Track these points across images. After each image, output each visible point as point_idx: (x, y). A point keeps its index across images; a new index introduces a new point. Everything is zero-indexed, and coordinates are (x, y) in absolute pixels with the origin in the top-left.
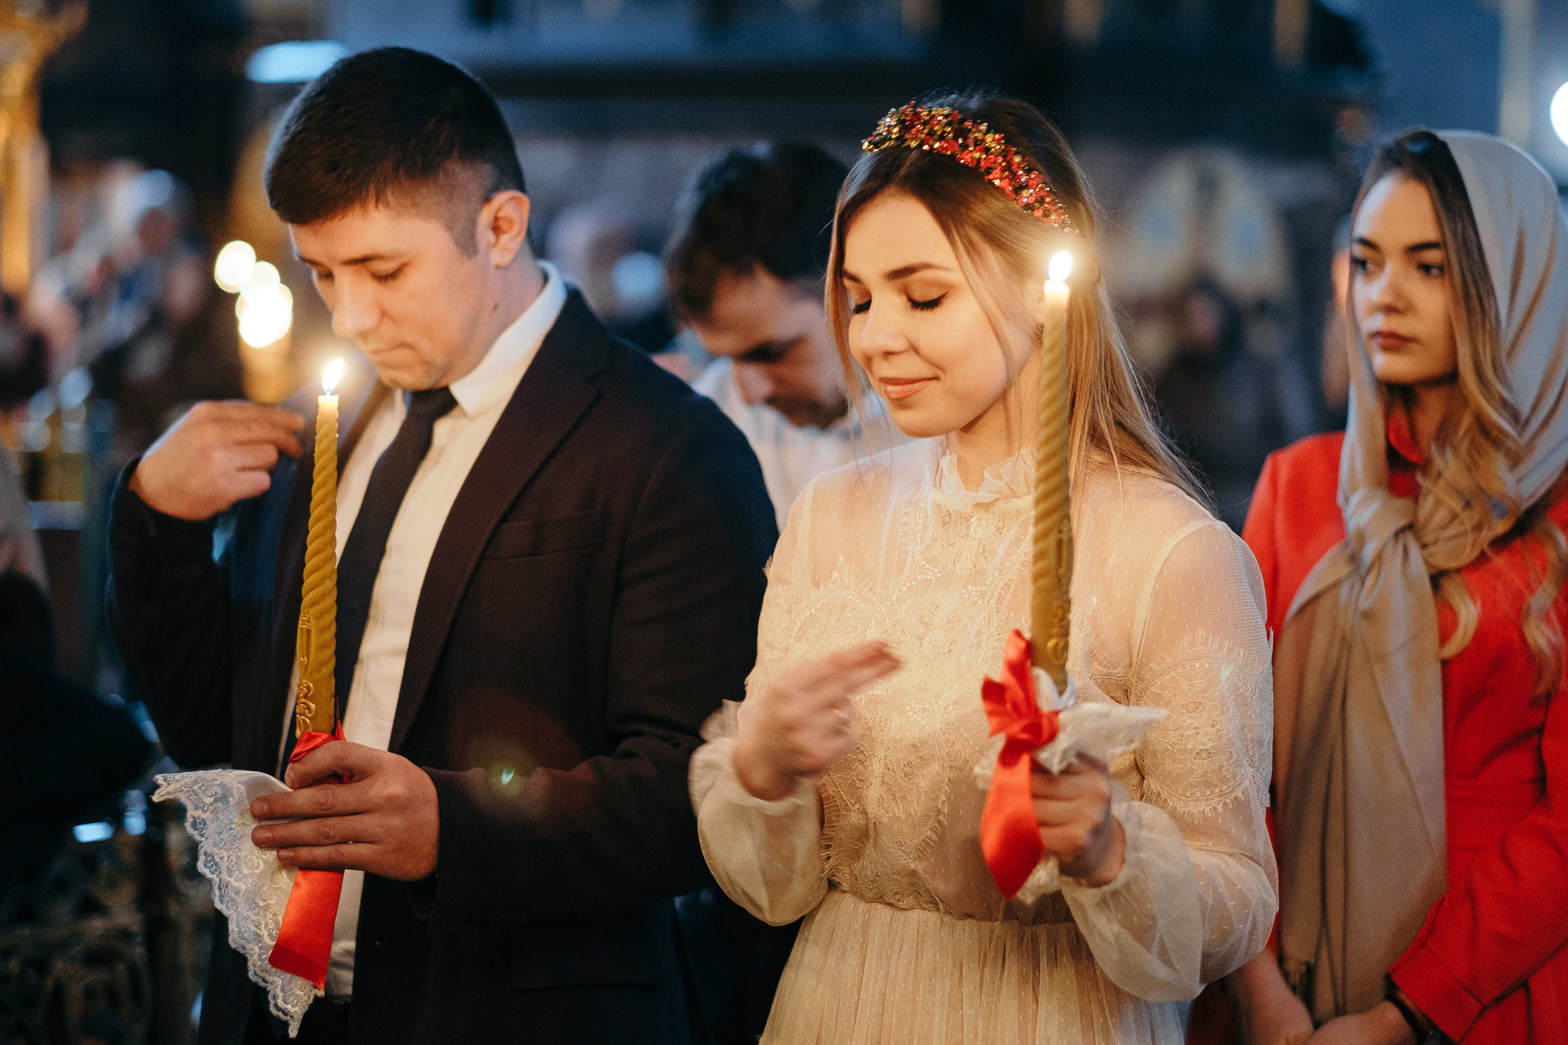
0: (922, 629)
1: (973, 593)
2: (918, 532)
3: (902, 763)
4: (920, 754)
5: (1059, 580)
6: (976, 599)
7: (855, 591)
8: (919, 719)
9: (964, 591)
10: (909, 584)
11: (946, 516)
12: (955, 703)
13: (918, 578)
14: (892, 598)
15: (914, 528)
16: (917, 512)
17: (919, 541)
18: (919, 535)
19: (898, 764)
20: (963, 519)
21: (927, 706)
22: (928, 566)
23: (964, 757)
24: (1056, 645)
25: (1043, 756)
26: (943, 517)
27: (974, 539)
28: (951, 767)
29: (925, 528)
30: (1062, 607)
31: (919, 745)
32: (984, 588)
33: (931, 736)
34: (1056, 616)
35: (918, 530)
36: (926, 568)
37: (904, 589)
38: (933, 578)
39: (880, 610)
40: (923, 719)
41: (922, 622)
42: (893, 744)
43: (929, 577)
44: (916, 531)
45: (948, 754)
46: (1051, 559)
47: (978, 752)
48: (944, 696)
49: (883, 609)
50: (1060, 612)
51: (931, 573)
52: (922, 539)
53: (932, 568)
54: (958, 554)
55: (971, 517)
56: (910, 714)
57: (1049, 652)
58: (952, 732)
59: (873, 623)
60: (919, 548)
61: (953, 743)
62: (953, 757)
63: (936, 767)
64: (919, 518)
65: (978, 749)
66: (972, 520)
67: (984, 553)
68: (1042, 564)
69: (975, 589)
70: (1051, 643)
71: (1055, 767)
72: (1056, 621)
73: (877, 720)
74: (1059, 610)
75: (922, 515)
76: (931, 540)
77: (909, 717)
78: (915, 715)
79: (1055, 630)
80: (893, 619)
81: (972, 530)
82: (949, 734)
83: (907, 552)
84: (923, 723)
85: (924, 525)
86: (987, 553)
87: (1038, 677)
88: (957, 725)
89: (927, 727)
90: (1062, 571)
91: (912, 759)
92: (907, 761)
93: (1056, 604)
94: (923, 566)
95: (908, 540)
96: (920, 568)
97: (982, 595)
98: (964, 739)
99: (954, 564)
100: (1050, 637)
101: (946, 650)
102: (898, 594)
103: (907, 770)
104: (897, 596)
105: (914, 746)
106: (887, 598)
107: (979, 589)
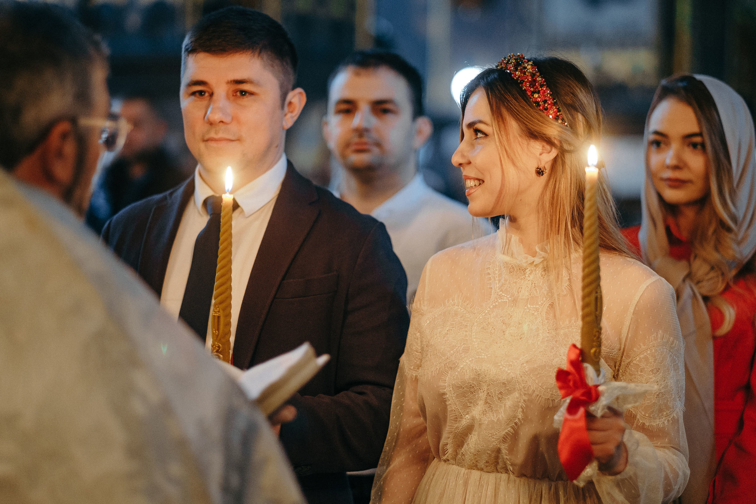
0: (504, 327)
1: (531, 309)
2: (496, 278)
3: (497, 393)
4: (507, 388)
5: (596, 317)
6: (533, 312)
7: (462, 307)
8: (506, 370)
9: (526, 308)
10: (494, 304)
11: (511, 268)
12: (527, 362)
13: (499, 301)
14: (485, 311)
15: (494, 275)
16: (494, 267)
17: (497, 282)
18: (497, 279)
19: (495, 393)
20: (521, 270)
21: (511, 363)
22: (503, 294)
23: (532, 389)
24: (595, 352)
25: (592, 408)
26: (510, 269)
27: (529, 281)
28: (525, 394)
29: (500, 275)
30: (598, 332)
31: (506, 383)
32: (538, 306)
33: (514, 378)
34: (595, 336)
35: (496, 276)
36: (503, 296)
37: (491, 307)
38: (507, 300)
39: (479, 318)
40: (508, 370)
41: (504, 324)
42: (492, 383)
43: (505, 300)
44: (495, 277)
45: (523, 387)
46: (592, 307)
47: (540, 386)
48: (521, 359)
49: (481, 317)
50: (597, 334)
51: (506, 298)
52: (499, 281)
53: (506, 295)
54: (520, 288)
55: (526, 269)
56: (501, 367)
57: (592, 355)
58: (526, 376)
59: (476, 324)
60: (498, 285)
61: (527, 382)
62: (526, 389)
63: (516, 394)
64: (496, 270)
65: (540, 385)
66: (527, 271)
67: (534, 287)
68: (587, 310)
69: (532, 307)
70: (593, 351)
71: (599, 413)
72: (595, 339)
73: (482, 370)
74: (596, 333)
75: (497, 268)
76: (504, 281)
77: (501, 369)
78: (504, 368)
79: (595, 343)
80: (487, 323)
81: (527, 276)
82: (524, 377)
83: (491, 288)
84: (509, 371)
85: (499, 273)
86: (536, 288)
87: (587, 367)
88: (528, 373)
89: (511, 374)
90: (598, 313)
91: (502, 390)
92: (500, 391)
93: (595, 330)
94: (501, 294)
95: (491, 282)
96: (499, 295)
97: (537, 310)
98: (533, 380)
99: (518, 293)
100: (592, 347)
101: (519, 338)
102: (489, 309)
103: (500, 396)
104: (488, 310)
105: (504, 383)
106: (483, 312)
107: (534, 306)
